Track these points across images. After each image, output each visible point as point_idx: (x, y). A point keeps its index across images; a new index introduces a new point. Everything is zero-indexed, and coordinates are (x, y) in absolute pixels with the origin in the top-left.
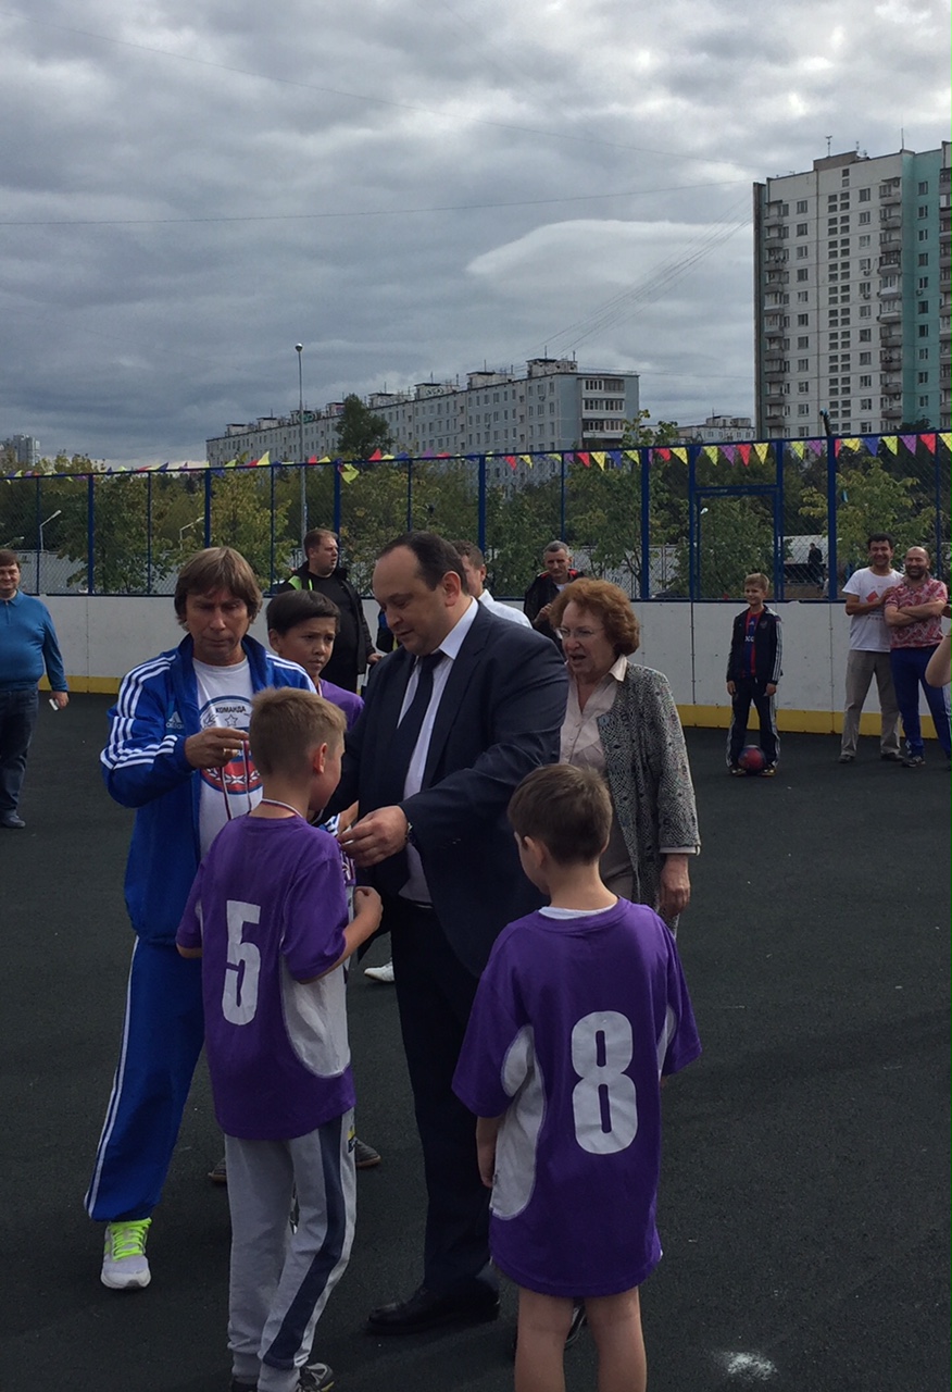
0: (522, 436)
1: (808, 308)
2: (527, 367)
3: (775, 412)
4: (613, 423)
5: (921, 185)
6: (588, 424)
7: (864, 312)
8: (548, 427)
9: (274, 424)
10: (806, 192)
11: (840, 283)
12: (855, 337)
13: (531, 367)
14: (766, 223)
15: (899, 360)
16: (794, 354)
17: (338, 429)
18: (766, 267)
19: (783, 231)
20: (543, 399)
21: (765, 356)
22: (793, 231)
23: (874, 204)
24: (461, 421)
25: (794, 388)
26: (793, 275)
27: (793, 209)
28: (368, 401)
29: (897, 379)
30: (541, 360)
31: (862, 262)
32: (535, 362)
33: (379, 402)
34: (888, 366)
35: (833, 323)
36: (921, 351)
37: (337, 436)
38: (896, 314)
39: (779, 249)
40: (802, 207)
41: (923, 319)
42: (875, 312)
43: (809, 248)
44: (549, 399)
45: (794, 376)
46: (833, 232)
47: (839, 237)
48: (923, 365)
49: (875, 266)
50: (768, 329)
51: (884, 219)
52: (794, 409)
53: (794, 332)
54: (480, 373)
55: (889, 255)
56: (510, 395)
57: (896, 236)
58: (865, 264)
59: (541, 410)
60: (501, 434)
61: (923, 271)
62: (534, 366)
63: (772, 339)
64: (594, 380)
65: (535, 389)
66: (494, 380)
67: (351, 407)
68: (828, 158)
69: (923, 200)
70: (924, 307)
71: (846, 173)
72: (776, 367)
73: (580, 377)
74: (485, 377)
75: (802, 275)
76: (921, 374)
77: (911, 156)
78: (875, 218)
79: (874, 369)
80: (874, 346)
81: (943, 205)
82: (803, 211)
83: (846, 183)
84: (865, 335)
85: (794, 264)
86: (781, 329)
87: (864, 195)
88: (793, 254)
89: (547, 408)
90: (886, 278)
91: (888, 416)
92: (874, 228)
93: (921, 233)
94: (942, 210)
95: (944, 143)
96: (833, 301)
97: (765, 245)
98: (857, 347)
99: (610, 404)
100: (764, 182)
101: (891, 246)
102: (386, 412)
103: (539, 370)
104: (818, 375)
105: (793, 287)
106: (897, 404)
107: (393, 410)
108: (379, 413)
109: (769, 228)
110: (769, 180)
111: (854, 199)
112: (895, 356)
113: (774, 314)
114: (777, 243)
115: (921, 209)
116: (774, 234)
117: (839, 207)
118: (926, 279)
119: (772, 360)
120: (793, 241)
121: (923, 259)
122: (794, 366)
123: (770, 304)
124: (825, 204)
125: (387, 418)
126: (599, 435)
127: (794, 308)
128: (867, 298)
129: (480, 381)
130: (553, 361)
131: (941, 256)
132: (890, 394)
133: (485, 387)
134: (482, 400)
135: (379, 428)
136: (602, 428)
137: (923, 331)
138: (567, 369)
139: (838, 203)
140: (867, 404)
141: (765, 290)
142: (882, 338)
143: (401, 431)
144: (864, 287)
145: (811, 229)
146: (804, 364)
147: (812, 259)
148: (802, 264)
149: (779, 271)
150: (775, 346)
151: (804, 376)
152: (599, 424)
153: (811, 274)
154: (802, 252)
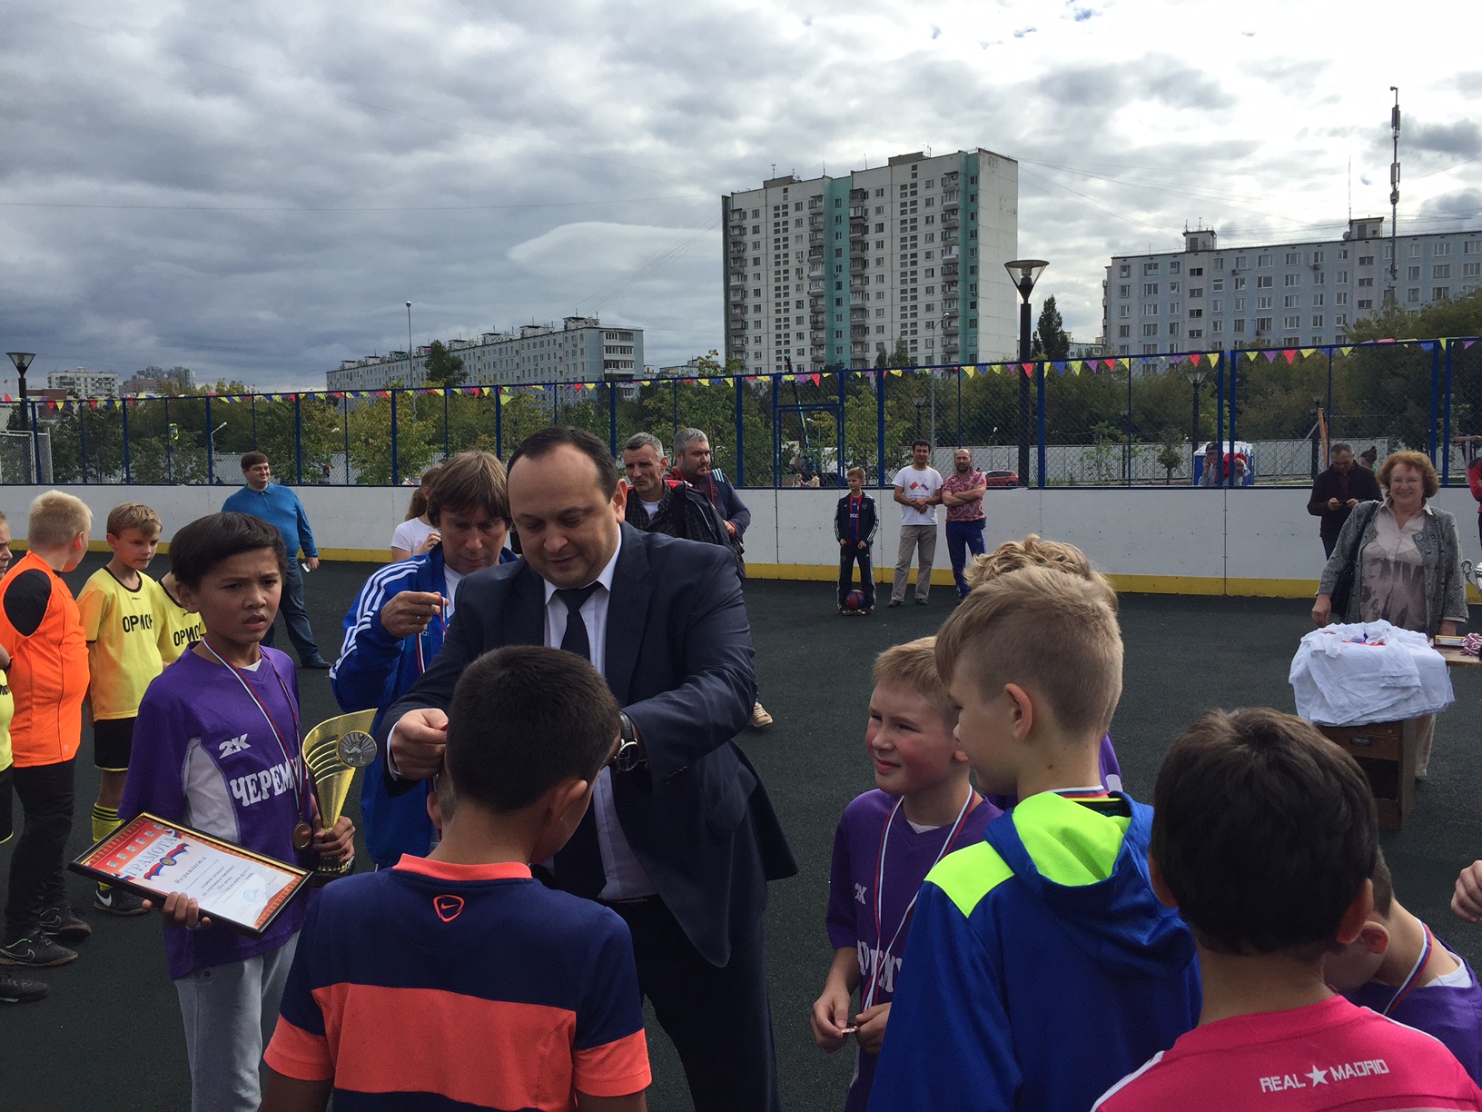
0: (561, 372)
1: (760, 284)
2: (563, 323)
3: (739, 357)
4: (626, 364)
5: (837, 200)
6: (607, 364)
7: (798, 288)
8: (580, 366)
9: (378, 361)
10: (759, 203)
11: (782, 268)
12: (792, 306)
13: (566, 322)
14: (731, 224)
15: (823, 322)
16: (751, 316)
17: (427, 365)
18: (731, 255)
19: (743, 230)
20: (575, 346)
21: (731, 318)
22: (749, 231)
23: (805, 213)
24: (517, 360)
25: (751, 340)
26: (750, 262)
27: (749, 214)
28: (447, 346)
29: (822, 335)
30: (573, 318)
31: (797, 253)
32: (569, 319)
33: (457, 346)
34: (816, 326)
35: (778, 296)
36: (837, 316)
37: (424, 370)
38: (820, 290)
39: (740, 242)
40: (756, 213)
41: (839, 294)
42: (806, 288)
43: (761, 243)
44: (580, 346)
45: (751, 332)
46: (777, 232)
47: (781, 236)
48: (839, 326)
49: (806, 256)
50: (733, 299)
51: (812, 224)
52: (752, 356)
53: (751, 301)
54: (529, 327)
55: (816, 249)
56: (552, 342)
57: (820, 236)
58: (799, 255)
59: (574, 353)
60: (546, 370)
61: (838, 261)
62: (569, 323)
63: (736, 306)
64: (611, 333)
65: (570, 339)
66: (540, 332)
67: (436, 350)
68: (774, 179)
69: (838, 211)
70: (839, 286)
71: (786, 190)
72: (739, 326)
73: (602, 330)
74: (533, 329)
75: (756, 261)
76: (837, 332)
77: (829, 180)
78: (806, 223)
79: (806, 327)
80: (806, 312)
81: (852, 215)
82: (756, 216)
83: (785, 198)
84: (799, 304)
85: (750, 254)
86: (742, 299)
87: (798, 207)
88: (750, 246)
89: (579, 352)
90: (814, 264)
91: (816, 360)
92: (806, 229)
93: (837, 234)
94: (851, 218)
95: (853, 172)
96: (777, 280)
97: (730, 240)
98: (794, 313)
99: (624, 350)
100: (730, 196)
101: (817, 243)
102: (461, 353)
103: (572, 325)
104: (768, 331)
105: (750, 270)
106: (822, 353)
107: (467, 352)
108: (456, 354)
109: (733, 227)
110: (732, 194)
111: (791, 209)
112: (820, 319)
113: (737, 289)
114: (739, 239)
115: (837, 218)
116: (737, 232)
117: (781, 215)
118: (841, 266)
119: (736, 321)
120: (749, 238)
121: (839, 252)
122: (751, 325)
123: (734, 282)
124: (771, 212)
125: (462, 358)
126: (616, 371)
127: (751, 285)
128: (801, 278)
129: (529, 332)
130: (583, 319)
131: (851, 251)
132: (817, 345)
133: (533, 336)
134: (531, 346)
135: (457, 364)
136: (618, 367)
137: (839, 302)
138: (593, 325)
139: (781, 211)
140: (801, 352)
141: (730, 271)
142: (811, 306)
143: (473, 368)
144: (799, 271)
145: (762, 229)
146: (758, 324)
147: (763, 249)
148: (756, 253)
149: (740, 259)
150: (738, 311)
151: (758, 332)
152: (616, 364)
153: (762, 261)
154: (756, 245)
